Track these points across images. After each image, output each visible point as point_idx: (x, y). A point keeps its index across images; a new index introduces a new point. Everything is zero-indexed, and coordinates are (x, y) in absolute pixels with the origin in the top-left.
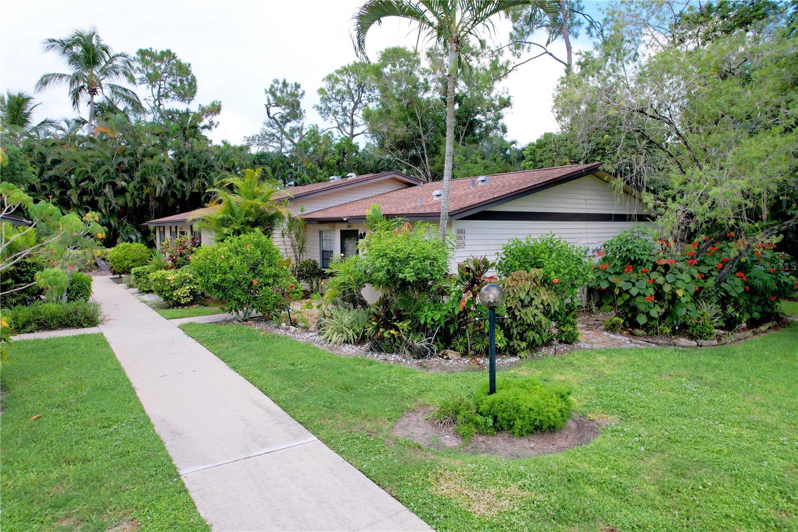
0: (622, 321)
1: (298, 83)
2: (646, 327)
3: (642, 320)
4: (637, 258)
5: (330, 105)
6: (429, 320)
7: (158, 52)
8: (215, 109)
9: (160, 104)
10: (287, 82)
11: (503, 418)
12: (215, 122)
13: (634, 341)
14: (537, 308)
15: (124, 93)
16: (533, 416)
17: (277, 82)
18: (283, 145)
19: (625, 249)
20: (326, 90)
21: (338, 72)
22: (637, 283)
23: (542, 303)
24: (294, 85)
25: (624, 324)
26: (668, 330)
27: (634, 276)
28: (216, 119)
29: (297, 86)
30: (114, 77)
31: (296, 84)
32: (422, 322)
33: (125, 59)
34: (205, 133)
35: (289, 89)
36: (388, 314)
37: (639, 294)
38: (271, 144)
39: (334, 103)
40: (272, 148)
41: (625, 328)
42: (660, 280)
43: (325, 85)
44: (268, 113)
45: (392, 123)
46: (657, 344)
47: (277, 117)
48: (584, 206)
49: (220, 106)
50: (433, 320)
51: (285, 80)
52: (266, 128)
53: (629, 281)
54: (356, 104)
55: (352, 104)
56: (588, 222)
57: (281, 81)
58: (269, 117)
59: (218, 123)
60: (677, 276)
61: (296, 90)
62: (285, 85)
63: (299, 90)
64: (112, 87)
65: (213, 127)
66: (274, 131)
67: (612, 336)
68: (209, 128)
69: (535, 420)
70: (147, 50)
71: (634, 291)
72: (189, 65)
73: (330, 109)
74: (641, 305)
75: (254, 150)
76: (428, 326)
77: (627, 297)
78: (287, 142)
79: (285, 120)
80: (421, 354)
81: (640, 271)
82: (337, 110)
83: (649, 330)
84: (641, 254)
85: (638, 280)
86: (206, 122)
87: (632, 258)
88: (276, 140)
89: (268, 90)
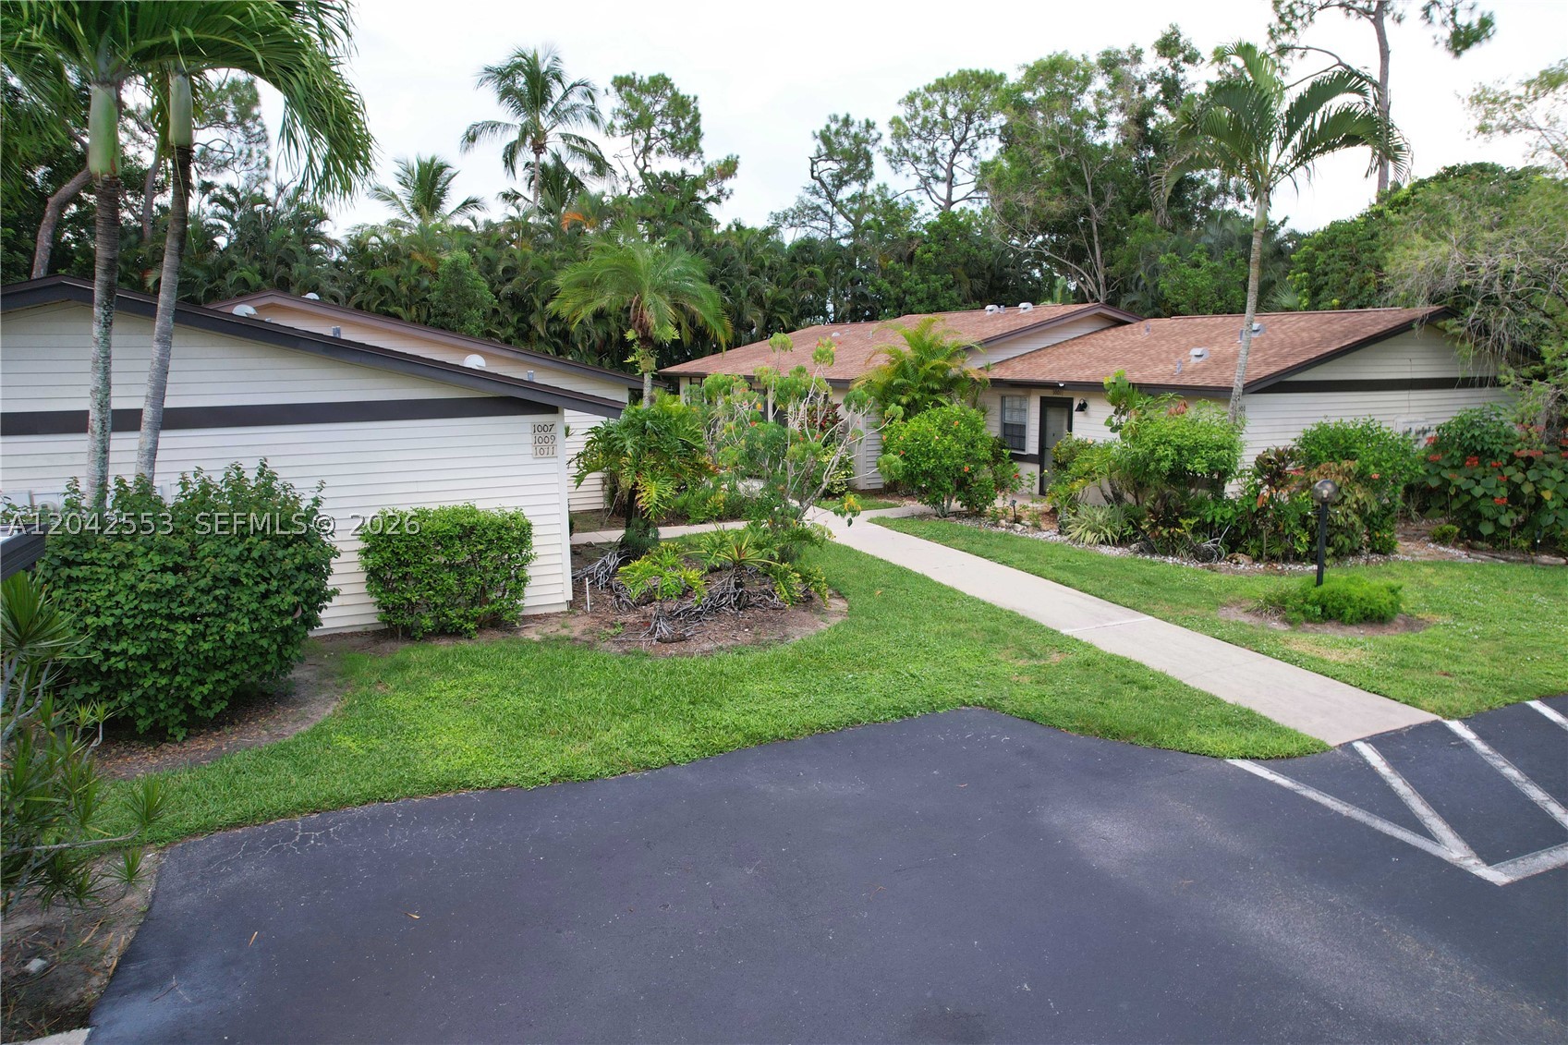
0: (1457, 530)
1: (871, 121)
2: (1491, 539)
3: (1487, 529)
4: (1486, 448)
5: (906, 146)
6: (1217, 519)
7: (646, 80)
8: (729, 168)
9: (646, 166)
10: (851, 119)
11: (1333, 607)
12: (727, 191)
13: (1473, 555)
14: (1349, 508)
15: (580, 146)
16: (1364, 605)
17: (835, 119)
18: (832, 225)
19: (1469, 436)
20: (904, 120)
21: (927, 89)
22: (1482, 481)
23: (1357, 502)
24: (864, 124)
25: (1459, 534)
26: (1525, 544)
27: (1481, 470)
28: (728, 184)
29: (869, 126)
30: (574, 123)
31: (868, 122)
32: (1209, 520)
33: (585, 89)
34: (712, 209)
35: (853, 130)
36: (1168, 509)
37: (1485, 495)
38: (815, 224)
39: (916, 142)
40: (816, 230)
41: (1460, 538)
42: (1518, 477)
43: (902, 112)
44: (812, 171)
45: (1043, 193)
46: (1506, 560)
47: (825, 176)
48: (1408, 369)
49: (736, 162)
50: (1222, 518)
51: (848, 116)
52: (807, 196)
53: (1471, 478)
54: (958, 145)
55: (951, 145)
56: (1411, 392)
57: (841, 116)
58: (813, 177)
59: (731, 191)
60: (1545, 473)
61: (868, 131)
62: (847, 122)
63: (872, 131)
64: (565, 137)
65: (723, 199)
66: (820, 202)
67: (1441, 548)
68: (717, 201)
69: (1366, 609)
70: (627, 78)
71: (1478, 491)
72: (696, 98)
73: (906, 152)
74: (1486, 508)
75: (789, 236)
76: (1216, 525)
77: (1467, 498)
78: (840, 220)
79: (840, 181)
80: (1205, 557)
81: (1488, 465)
82: (918, 154)
83: (1498, 543)
84: (1493, 443)
85: (1484, 477)
86: (713, 191)
87: (1479, 448)
88: (822, 215)
89: (818, 134)
